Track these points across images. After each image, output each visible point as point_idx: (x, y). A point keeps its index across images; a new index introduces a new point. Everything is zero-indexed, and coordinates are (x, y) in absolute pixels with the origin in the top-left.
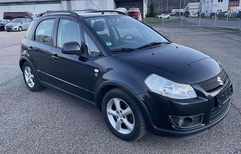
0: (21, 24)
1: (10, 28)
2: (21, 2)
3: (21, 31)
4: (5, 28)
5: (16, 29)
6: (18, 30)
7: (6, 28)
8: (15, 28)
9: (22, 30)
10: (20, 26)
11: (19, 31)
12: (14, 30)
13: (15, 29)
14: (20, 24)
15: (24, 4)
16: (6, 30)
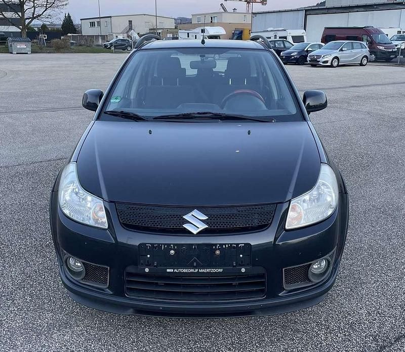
0: (341, 52)
1: (316, 61)
2: (375, 5)
3: (335, 67)
4: (308, 59)
5: (327, 62)
6: (329, 64)
7: (310, 59)
8: (326, 59)
9: (338, 66)
10: (336, 58)
11: (331, 66)
12: (321, 64)
13: (324, 62)
14: (337, 53)
15: (381, 8)
16: (307, 64)
